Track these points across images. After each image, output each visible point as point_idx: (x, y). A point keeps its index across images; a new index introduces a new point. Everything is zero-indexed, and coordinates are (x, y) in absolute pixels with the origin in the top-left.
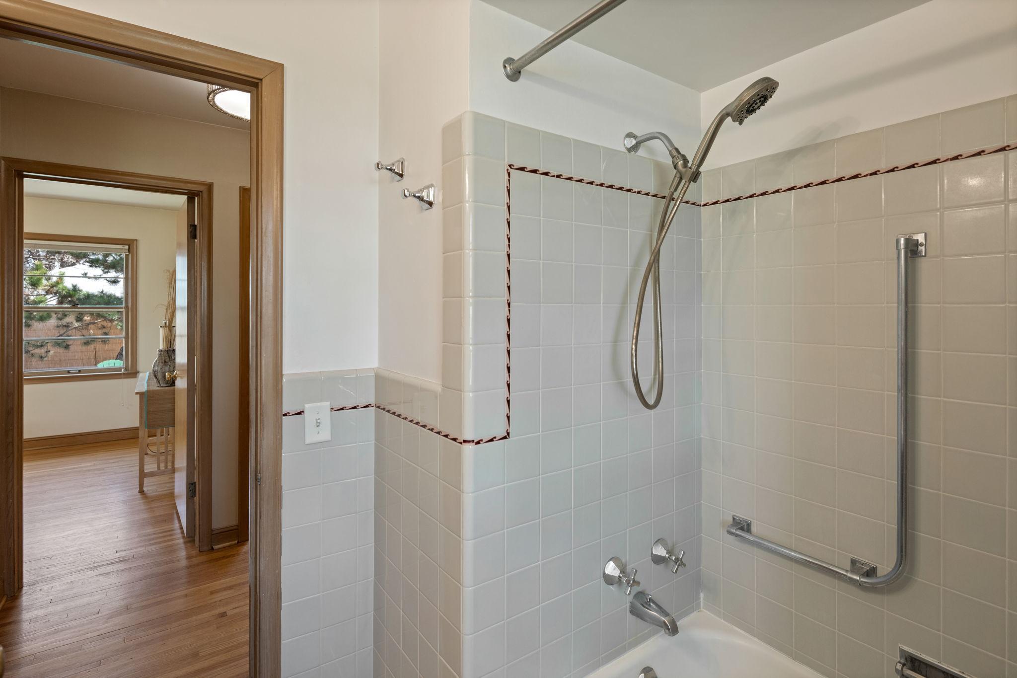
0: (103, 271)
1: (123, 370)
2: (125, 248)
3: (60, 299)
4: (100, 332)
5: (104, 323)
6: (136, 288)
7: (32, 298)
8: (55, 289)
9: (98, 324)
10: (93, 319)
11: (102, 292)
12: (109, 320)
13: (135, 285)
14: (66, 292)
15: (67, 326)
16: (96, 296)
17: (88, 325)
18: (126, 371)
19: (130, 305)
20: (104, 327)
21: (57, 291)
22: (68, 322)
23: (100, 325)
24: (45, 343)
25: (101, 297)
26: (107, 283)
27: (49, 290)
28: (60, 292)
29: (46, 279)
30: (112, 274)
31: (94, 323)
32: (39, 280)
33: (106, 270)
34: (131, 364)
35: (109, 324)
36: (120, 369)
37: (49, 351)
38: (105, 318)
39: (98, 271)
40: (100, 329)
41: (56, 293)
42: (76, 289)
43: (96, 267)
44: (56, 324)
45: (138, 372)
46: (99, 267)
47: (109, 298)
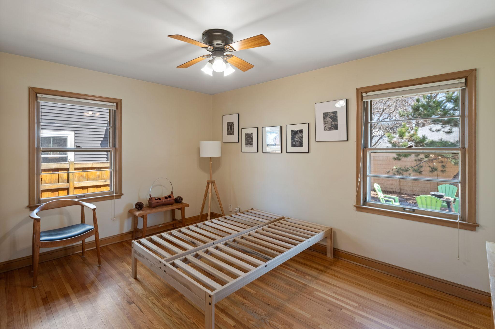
0: (442, 127)
1: (458, 219)
2: (461, 81)
3: (416, 144)
4: (440, 164)
5: (443, 159)
6: (475, 126)
7: (401, 144)
8: (413, 138)
9: (439, 160)
10: (436, 157)
11: (441, 140)
12: (446, 158)
13: (473, 123)
14: (419, 140)
15: (420, 160)
16: (437, 142)
17: (433, 160)
18: (463, 220)
19: (467, 146)
20: (442, 162)
21: (414, 139)
22: (421, 158)
23: (440, 160)
24: (409, 169)
25: (440, 142)
26: (444, 134)
27: (409, 139)
28: (415, 140)
29: (408, 133)
30: (448, 128)
31: (436, 159)
32: (404, 133)
33: (444, 126)
34: (469, 214)
35: (446, 160)
36: (455, 217)
37: (411, 174)
38: (443, 156)
39: (439, 127)
40: (440, 163)
41: (413, 141)
42: (424, 138)
43: (437, 124)
44: (414, 159)
45: (478, 225)
46: (439, 124)
47: (446, 143)
